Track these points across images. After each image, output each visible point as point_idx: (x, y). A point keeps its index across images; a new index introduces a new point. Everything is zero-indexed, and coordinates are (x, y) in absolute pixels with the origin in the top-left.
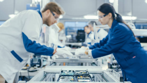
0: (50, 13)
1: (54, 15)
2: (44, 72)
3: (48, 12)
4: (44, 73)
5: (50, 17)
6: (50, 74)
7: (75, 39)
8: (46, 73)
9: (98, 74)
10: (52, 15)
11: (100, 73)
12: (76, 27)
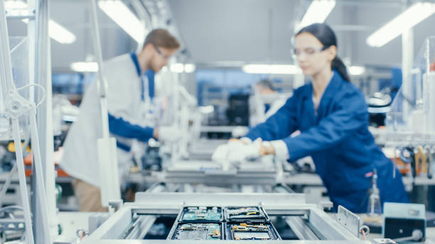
7: (222, 117)
11: (300, 215)
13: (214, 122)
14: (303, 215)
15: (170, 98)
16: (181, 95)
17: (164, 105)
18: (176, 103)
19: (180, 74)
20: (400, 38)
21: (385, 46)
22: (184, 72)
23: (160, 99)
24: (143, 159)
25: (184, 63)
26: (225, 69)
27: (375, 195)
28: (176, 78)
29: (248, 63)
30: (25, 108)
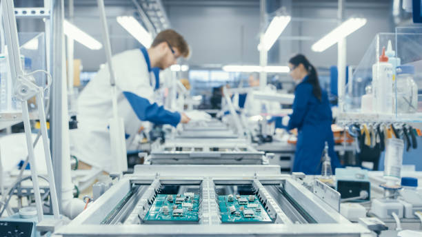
0: (167, 49)
1: (173, 52)
2: (130, 181)
3: (164, 47)
4: (131, 185)
5: (166, 55)
6: (144, 186)
7: (208, 103)
8: (136, 184)
9: (270, 186)
10: (170, 52)
11: (277, 184)
12: (210, 82)
13: (202, 107)
14: (279, 184)
15: (170, 89)
16: (178, 86)
17: (166, 94)
18: (174, 93)
19: (177, 73)
20: (336, 45)
21: (324, 51)
22: (181, 71)
23: (163, 90)
24: (151, 133)
25: (181, 64)
26: (210, 69)
27: (327, 162)
28: (174, 74)
29: (226, 64)
30: (33, 91)
